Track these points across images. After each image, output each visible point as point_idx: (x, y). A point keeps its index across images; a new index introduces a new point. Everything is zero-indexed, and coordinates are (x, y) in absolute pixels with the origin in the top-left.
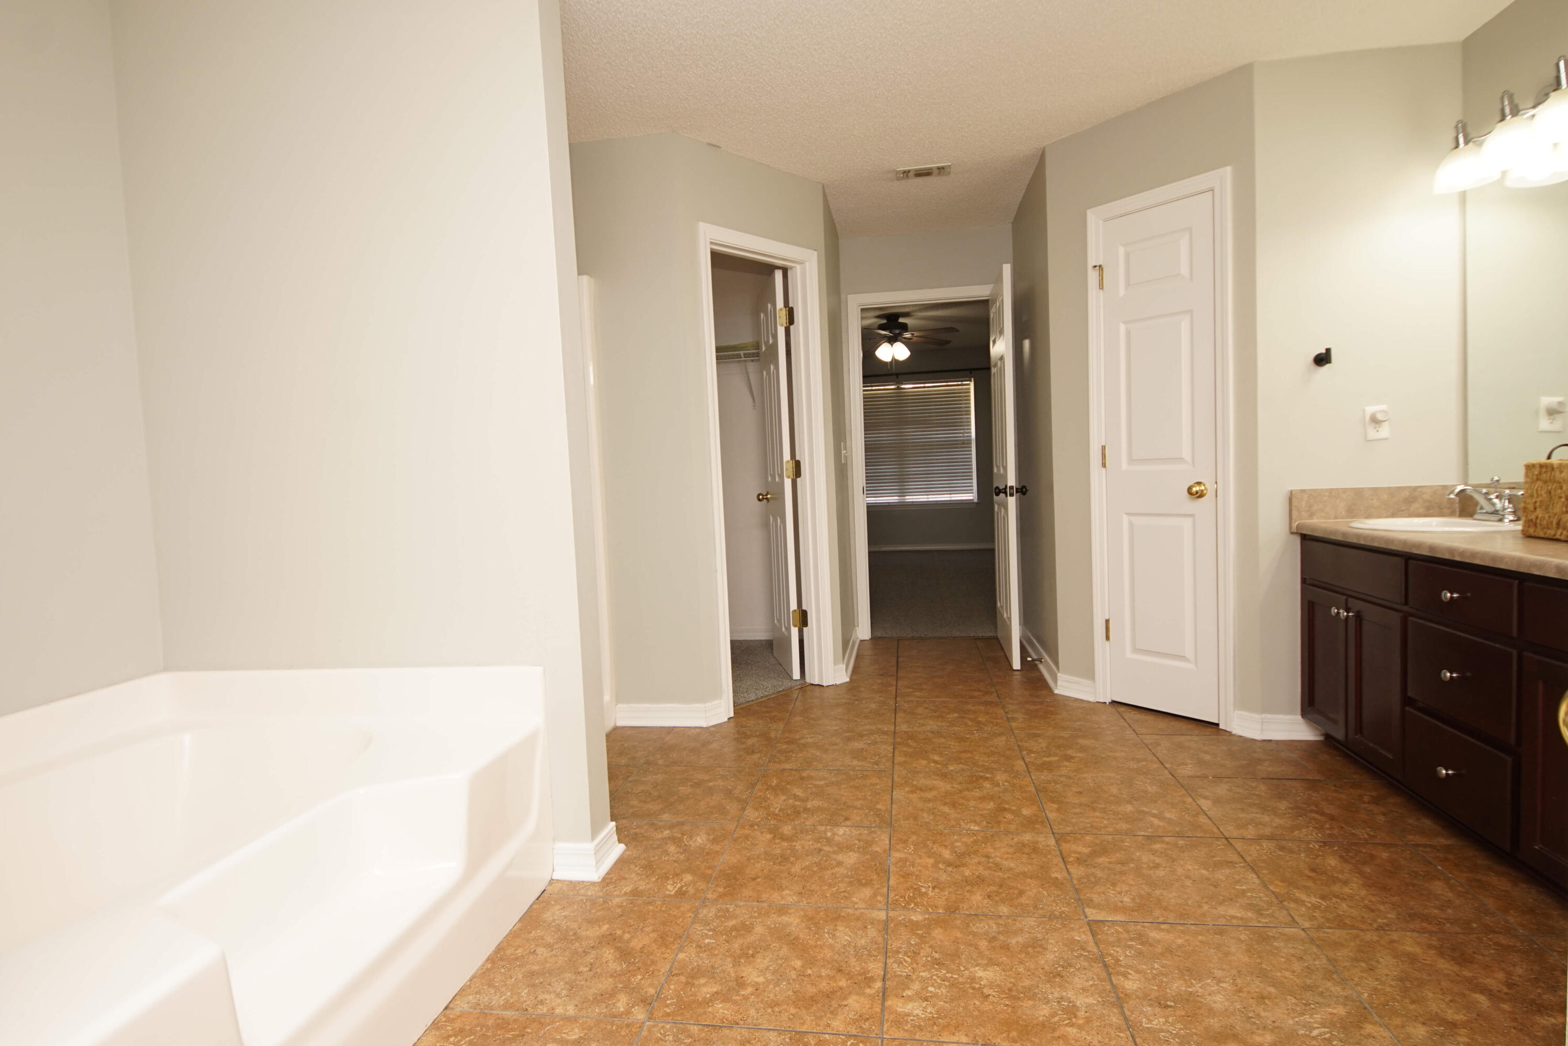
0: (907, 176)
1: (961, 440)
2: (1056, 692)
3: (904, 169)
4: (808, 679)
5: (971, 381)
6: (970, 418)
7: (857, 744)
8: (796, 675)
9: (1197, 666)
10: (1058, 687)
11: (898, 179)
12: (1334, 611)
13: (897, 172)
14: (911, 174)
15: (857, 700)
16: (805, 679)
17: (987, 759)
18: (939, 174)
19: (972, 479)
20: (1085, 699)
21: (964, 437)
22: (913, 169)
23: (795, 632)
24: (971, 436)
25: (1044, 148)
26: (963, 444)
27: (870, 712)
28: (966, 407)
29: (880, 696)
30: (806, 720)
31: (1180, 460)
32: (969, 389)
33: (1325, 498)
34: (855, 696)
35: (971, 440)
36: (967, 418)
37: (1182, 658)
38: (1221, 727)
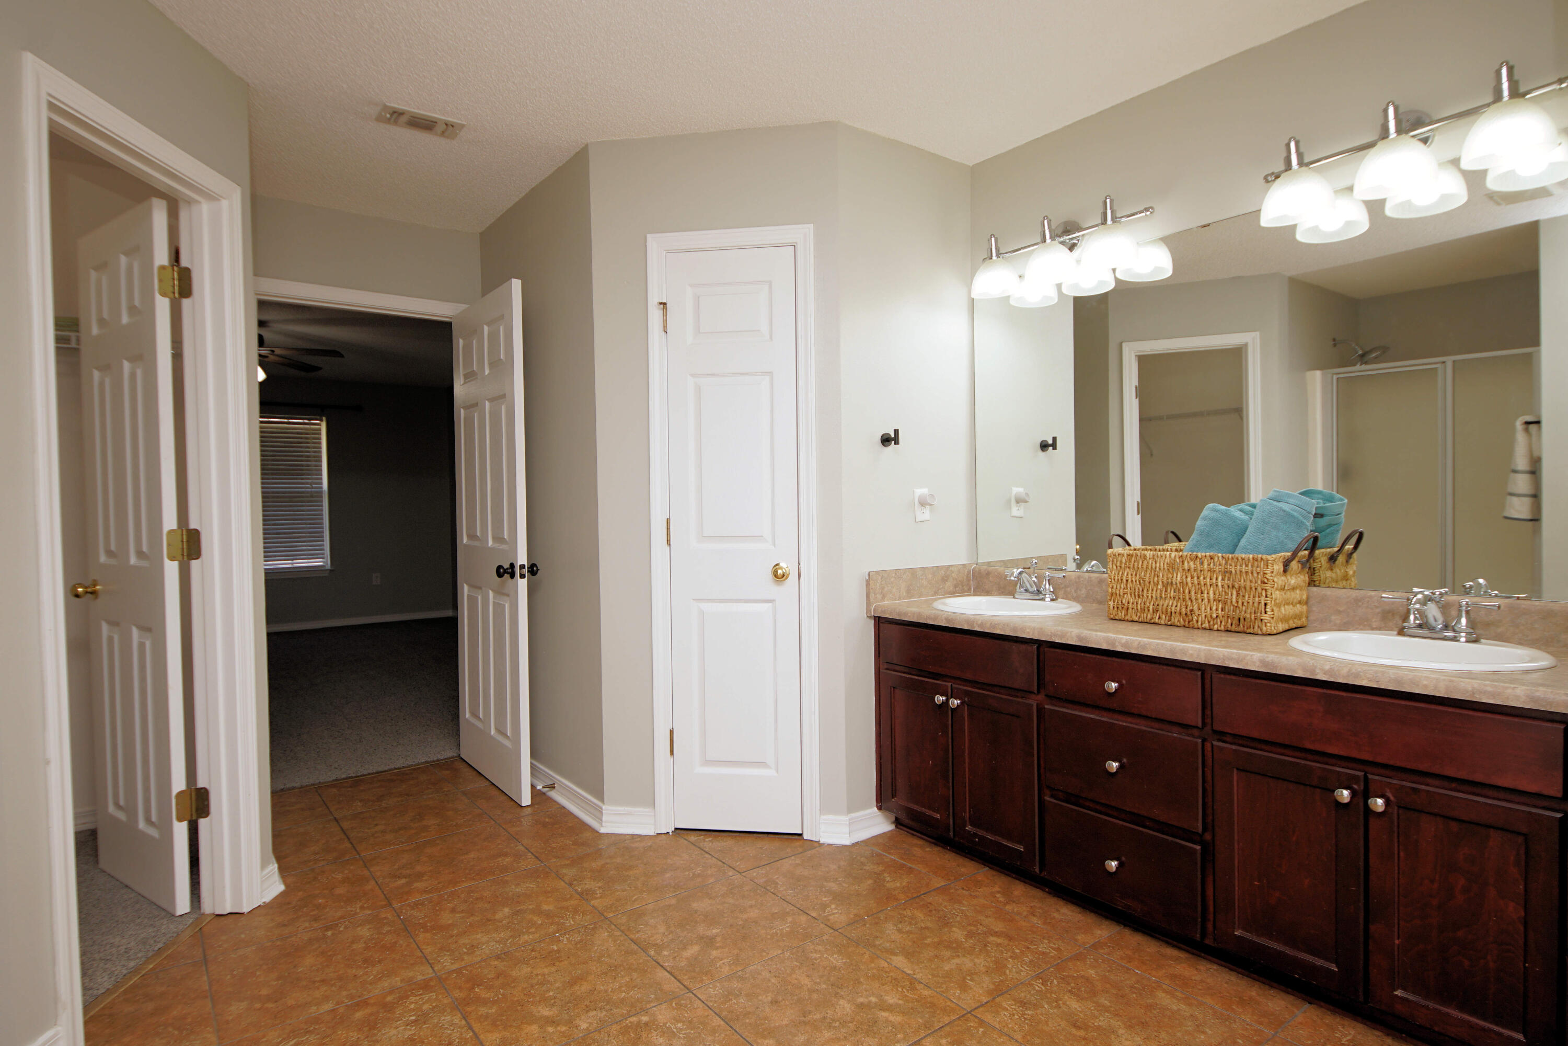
0: (396, 123)
1: (308, 492)
2: (602, 830)
3: (396, 106)
4: (208, 907)
5: (322, 420)
6: (321, 466)
7: (393, 1032)
8: (183, 904)
9: (777, 772)
10: (603, 824)
11: (379, 119)
12: (939, 699)
13: (385, 107)
14: (403, 119)
15: (327, 928)
16: (200, 908)
17: (616, 985)
18: (443, 134)
19: (323, 541)
20: (643, 834)
21: (312, 488)
22: (409, 112)
23: (181, 831)
24: (322, 488)
25: (587, 146)
26: (312, 497)
27: (367, 948)
28: (315, 452)
29: (362, 908)
30: (258, 1005)
31: (759, 538)
32: (320, 430)
33: (892, 579)
34: (316, 919)
35: (321, 492)
36: (316, 466)
37: (762, 764)
38: (805, 837)
